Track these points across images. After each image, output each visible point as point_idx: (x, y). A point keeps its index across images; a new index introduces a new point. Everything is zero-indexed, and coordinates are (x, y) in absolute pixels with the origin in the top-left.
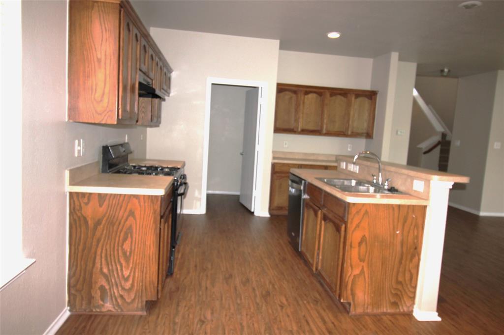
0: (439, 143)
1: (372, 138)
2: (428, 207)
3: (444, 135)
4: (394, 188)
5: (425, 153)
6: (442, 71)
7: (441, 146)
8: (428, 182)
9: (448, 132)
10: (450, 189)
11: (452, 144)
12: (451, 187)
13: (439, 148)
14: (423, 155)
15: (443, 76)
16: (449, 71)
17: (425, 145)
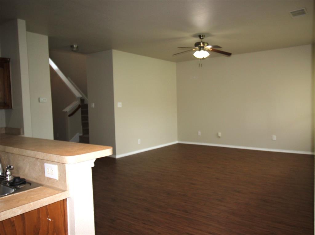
0: (79, 107)
1: (11, 108)
2: (68, 199)
3: (82, 100)
4: (19, 178)
5: (70, 115)
6: (72, 46)
7: (81, 109)
8: (62, 167)
9: (85, 98)
10: (92, 168)
11: (89, 106)
12: (93, 165)
13: (80, 110)
14: (69, 118)
15: (73, 51)
16: (78, 47)
17: (68, 109)
